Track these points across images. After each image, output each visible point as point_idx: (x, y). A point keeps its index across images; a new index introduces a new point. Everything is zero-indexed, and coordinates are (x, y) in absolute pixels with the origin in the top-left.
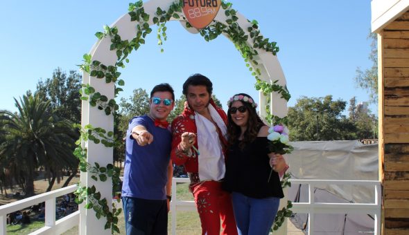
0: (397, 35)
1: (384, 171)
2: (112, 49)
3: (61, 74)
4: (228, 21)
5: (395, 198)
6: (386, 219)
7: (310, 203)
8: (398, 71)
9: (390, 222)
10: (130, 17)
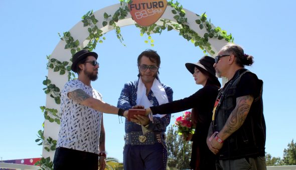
2: (66, 48)
4: (175, 17)
10: (83, 24)
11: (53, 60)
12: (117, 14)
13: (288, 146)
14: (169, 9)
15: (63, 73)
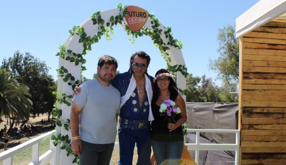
0: (251, 40)
1: (242, 124)
2: (80, 42)
3: (20, 55)
4: (153, 27)
5: (248, 141)
6: (242, 153)
7: (196, 144)
8: (251, 62)
9: (245, 155)
10: (92, 22)
11: (70, 51)
12: (117, 18)
14: (149, 19)
15: (77, 64)
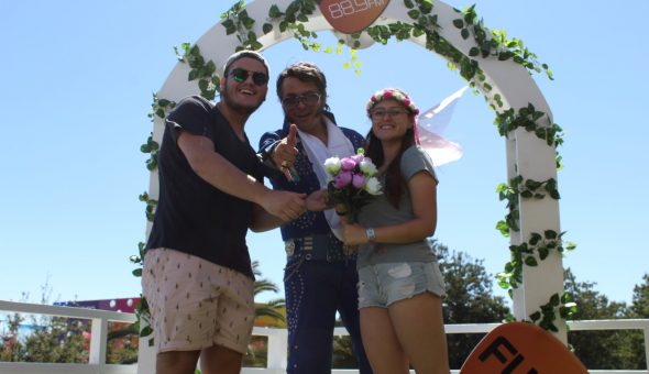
2: (191, 78)
4: (411, 15)
10: (224, 29)
11: (163, 103)
12: (293, 9)
13: (644, 278)
